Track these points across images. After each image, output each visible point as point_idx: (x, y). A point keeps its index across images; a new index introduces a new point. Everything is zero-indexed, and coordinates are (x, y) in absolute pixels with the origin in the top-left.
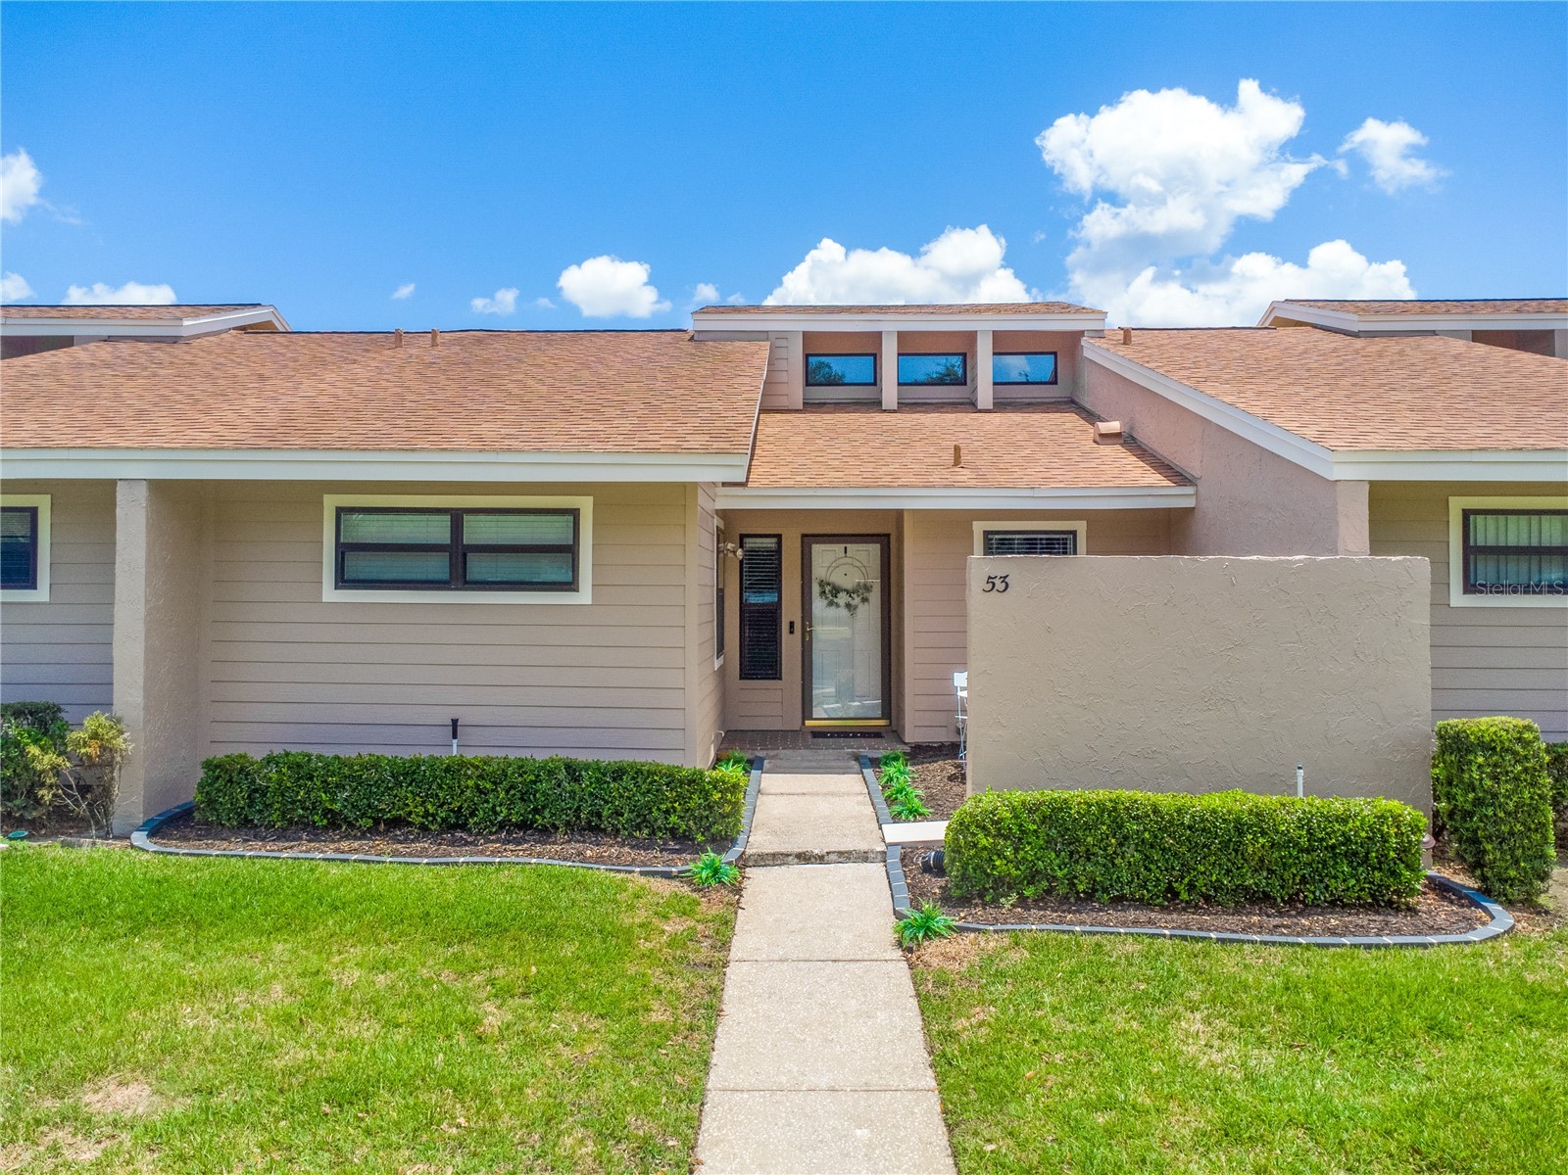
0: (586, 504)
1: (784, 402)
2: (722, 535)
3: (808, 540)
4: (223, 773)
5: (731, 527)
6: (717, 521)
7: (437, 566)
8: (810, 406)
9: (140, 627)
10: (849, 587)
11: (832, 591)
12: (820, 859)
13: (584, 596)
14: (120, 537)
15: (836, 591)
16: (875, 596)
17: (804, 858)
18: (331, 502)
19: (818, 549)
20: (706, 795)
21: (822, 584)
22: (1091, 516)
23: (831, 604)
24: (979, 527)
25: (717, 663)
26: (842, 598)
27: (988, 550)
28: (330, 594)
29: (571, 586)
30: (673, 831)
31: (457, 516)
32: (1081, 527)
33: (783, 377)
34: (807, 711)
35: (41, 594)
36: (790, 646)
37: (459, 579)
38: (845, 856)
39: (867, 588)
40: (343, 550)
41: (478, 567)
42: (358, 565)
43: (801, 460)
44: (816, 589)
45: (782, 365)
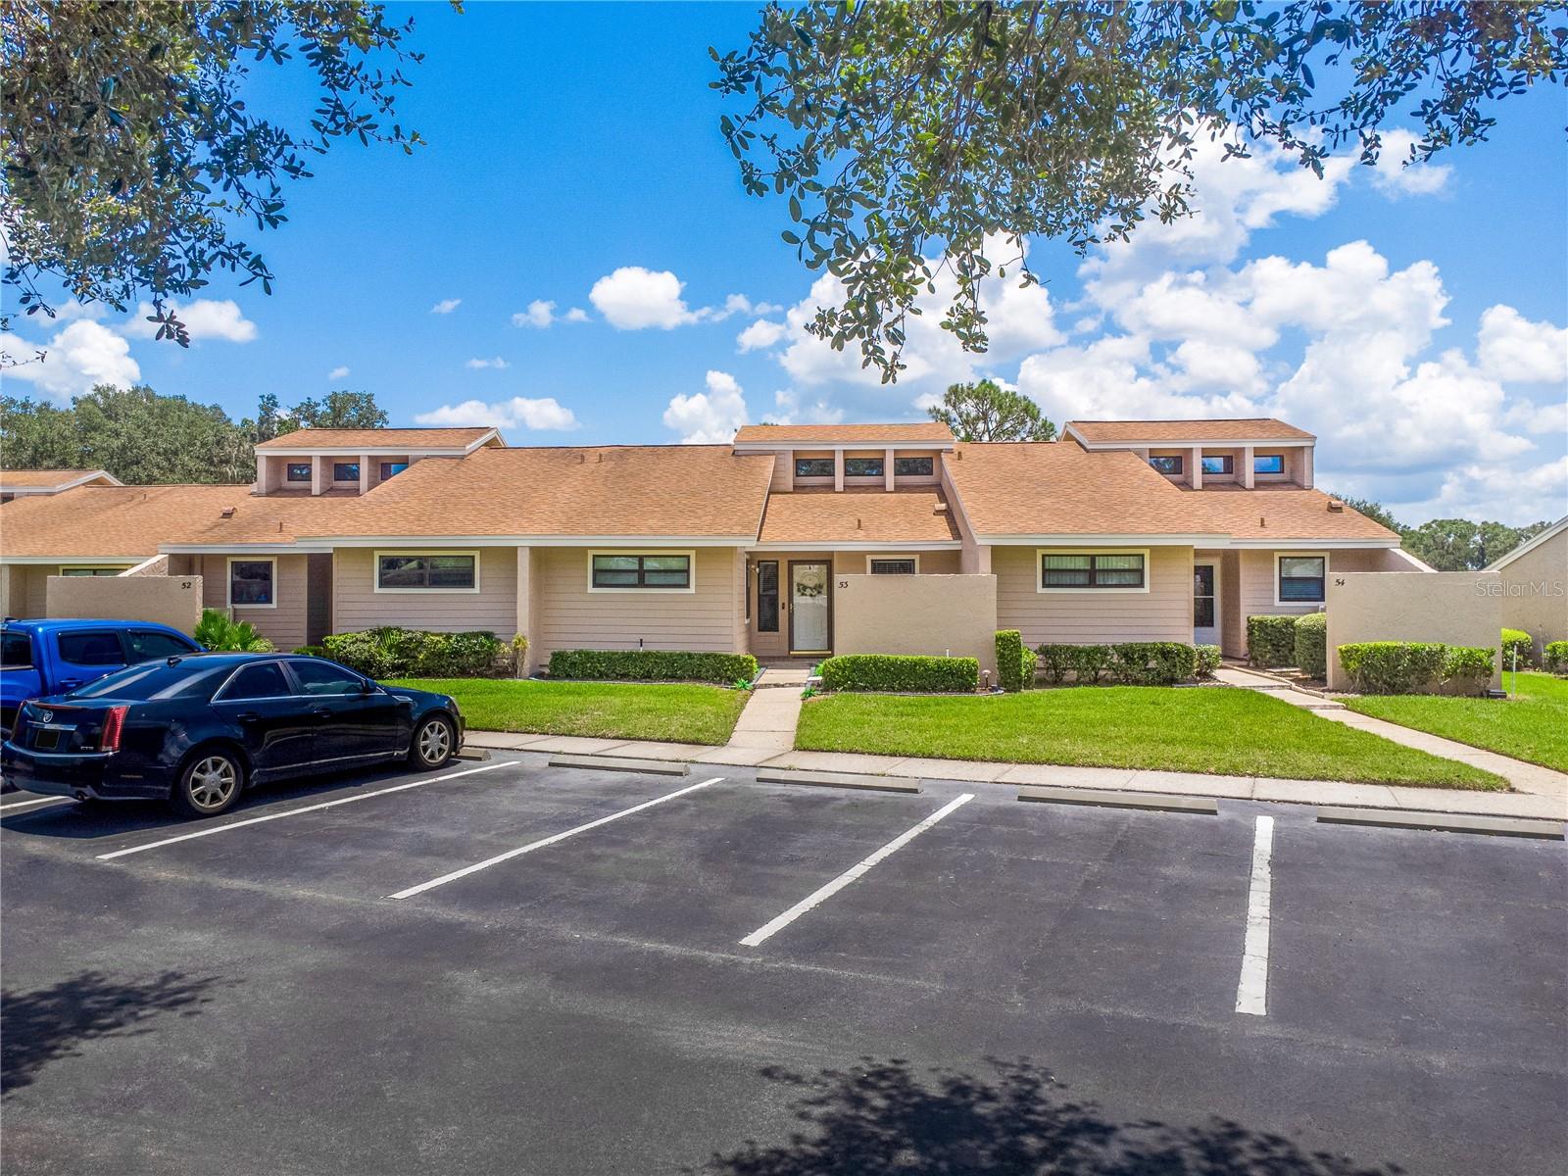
0: (692, 554)
1: (782, 488)
2: (748, 562)
3: (791, 563)
4: (559, 658)
5: (752, 558)
6: (746, 556)
7: (634, 578)
8: (798, 489)
9: (527, 603)
10: (812, 586)
11: (803, 589)
12: (783, 686)
13: (692, 590)
14: (519, 567)
15: (805, 588)
16: (825, 589)
17: (776, 686)
18: (591, 553)
19: (796, 568)
20: (741, 664)
21: (798, 585)
22: (921, 553)
23: (803, 594)
24: (869, 558)
25: (747, 622)
26: (808, 591)
27: (874, 571)
28: (591, 589)
29: (687, 586)
30: (729, 678)
31: (641, 558)
32: (917, 558)
33: (782, 474)
34: (791, 647)
35: (477, 590)
36: (783, 615)
37: (641, 584)
38: (791, 685)
39: (821, 586)
40: (596, 572)
41: (648, 579)
42: (602, 579)
43: (786, 526)
44: (795, 588)
45: (782, 468)
